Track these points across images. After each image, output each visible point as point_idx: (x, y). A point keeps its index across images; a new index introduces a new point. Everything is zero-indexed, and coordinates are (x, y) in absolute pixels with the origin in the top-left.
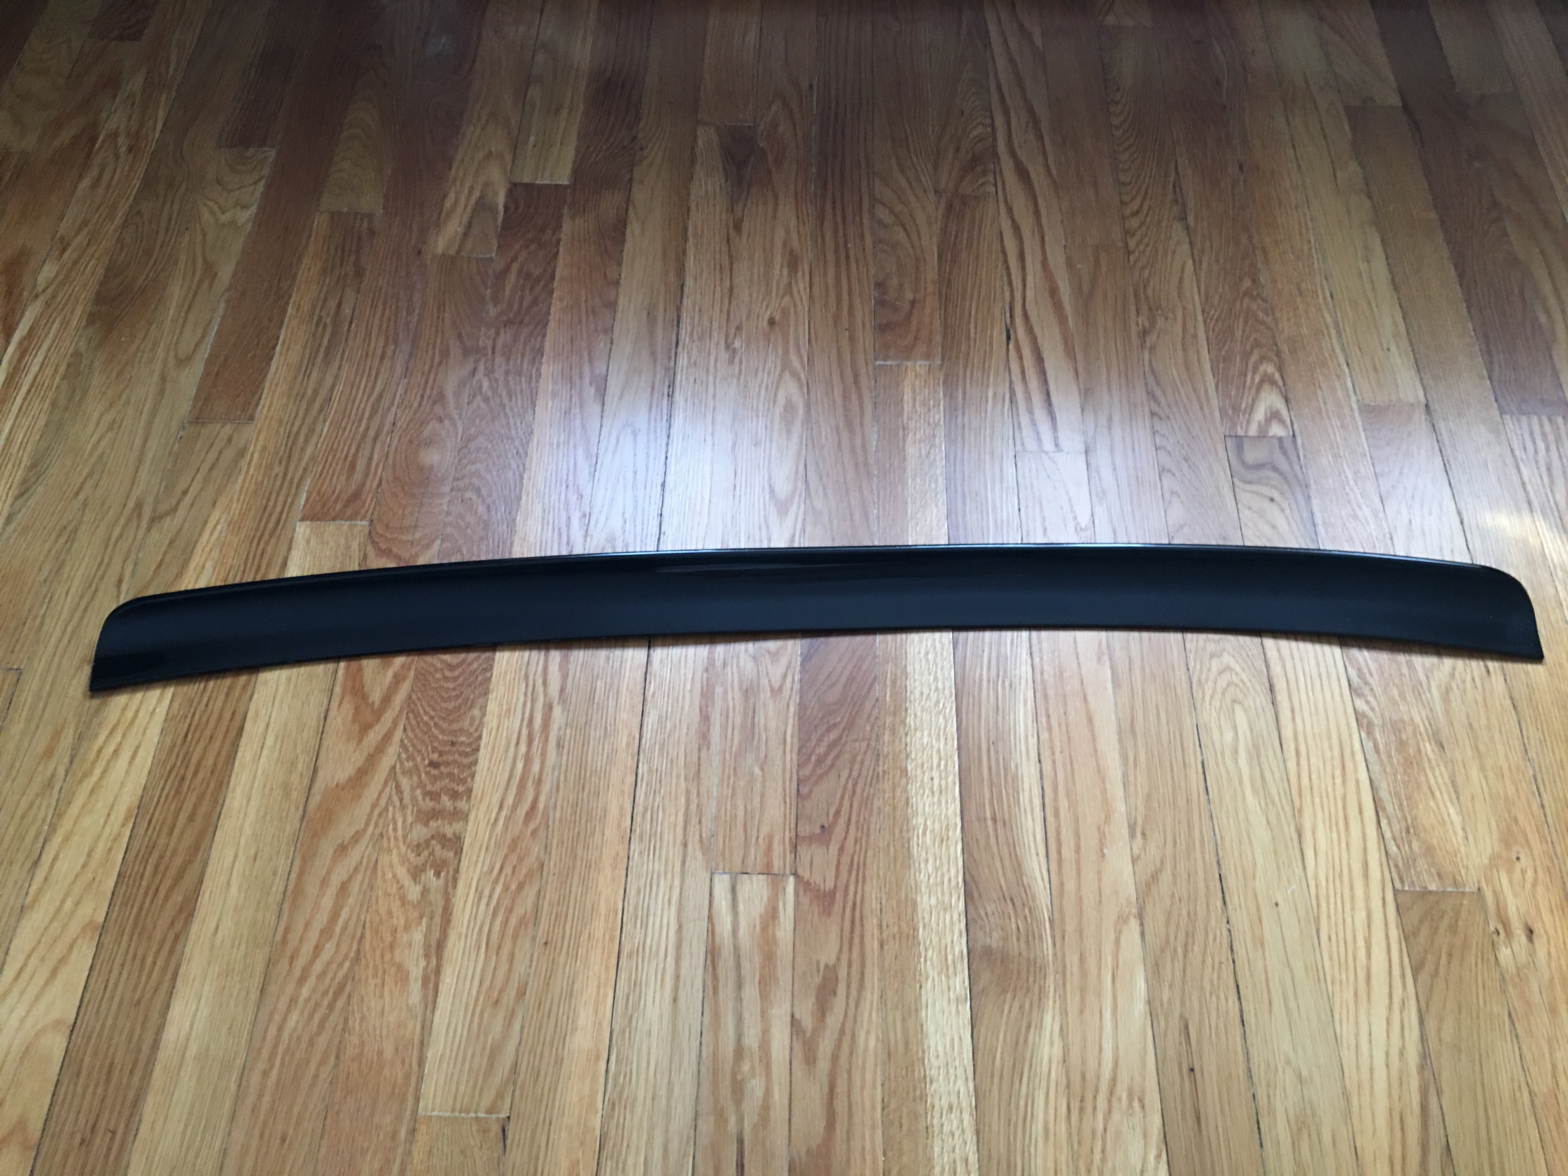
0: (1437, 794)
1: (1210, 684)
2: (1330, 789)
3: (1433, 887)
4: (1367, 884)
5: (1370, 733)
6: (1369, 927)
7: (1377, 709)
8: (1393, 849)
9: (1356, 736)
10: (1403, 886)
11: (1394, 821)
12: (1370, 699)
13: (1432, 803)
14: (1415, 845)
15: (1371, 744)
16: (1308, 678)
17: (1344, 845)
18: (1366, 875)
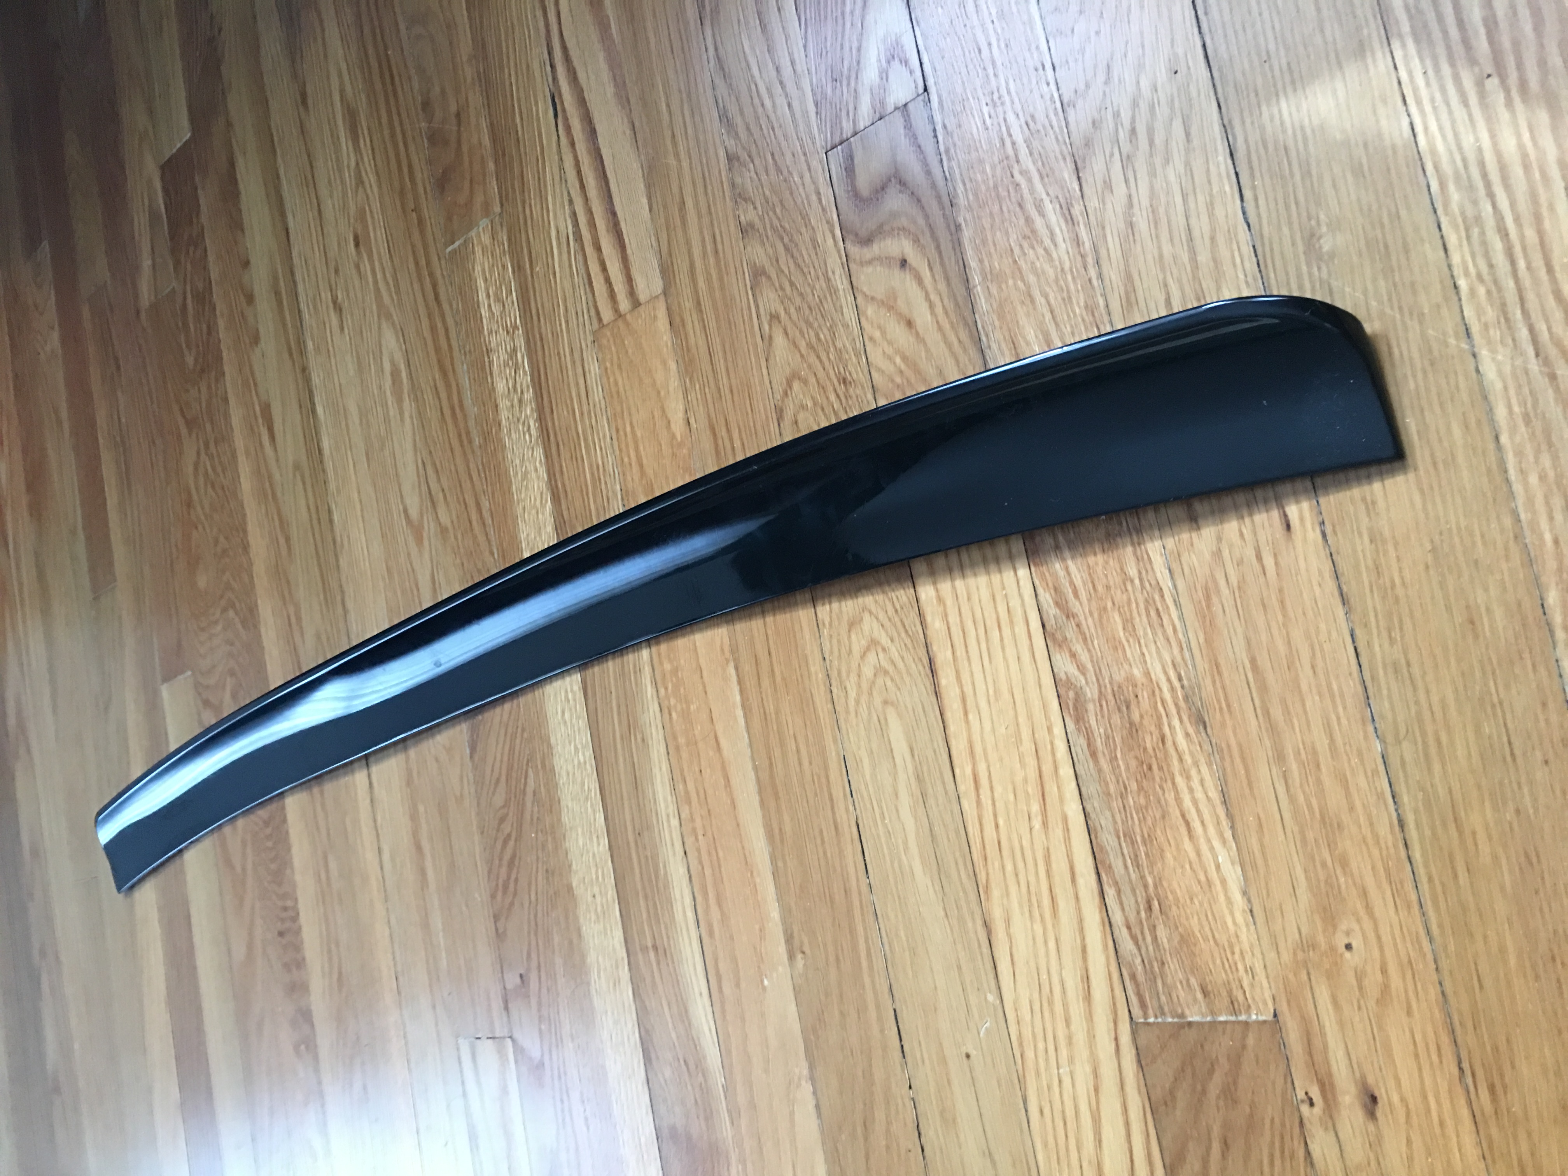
0: (1196, 825)
1: (853, 678)
2: (1026, 843)
3: (1194, 1017)
4: (1090, 1016)
5: (1079, 719)
6: (1096, 1090)
7: (1089, 666)
8: (1127, 945)
9: (1058, 730)
10: (1146, 1016)
11: (1126, 889)
12: (1078, 648)
13: (1187, 845)
14: (1162, 933)
15: (1083, 742)
16: (981, 631)
17: (1052, 944)
18: (1088, 997)
